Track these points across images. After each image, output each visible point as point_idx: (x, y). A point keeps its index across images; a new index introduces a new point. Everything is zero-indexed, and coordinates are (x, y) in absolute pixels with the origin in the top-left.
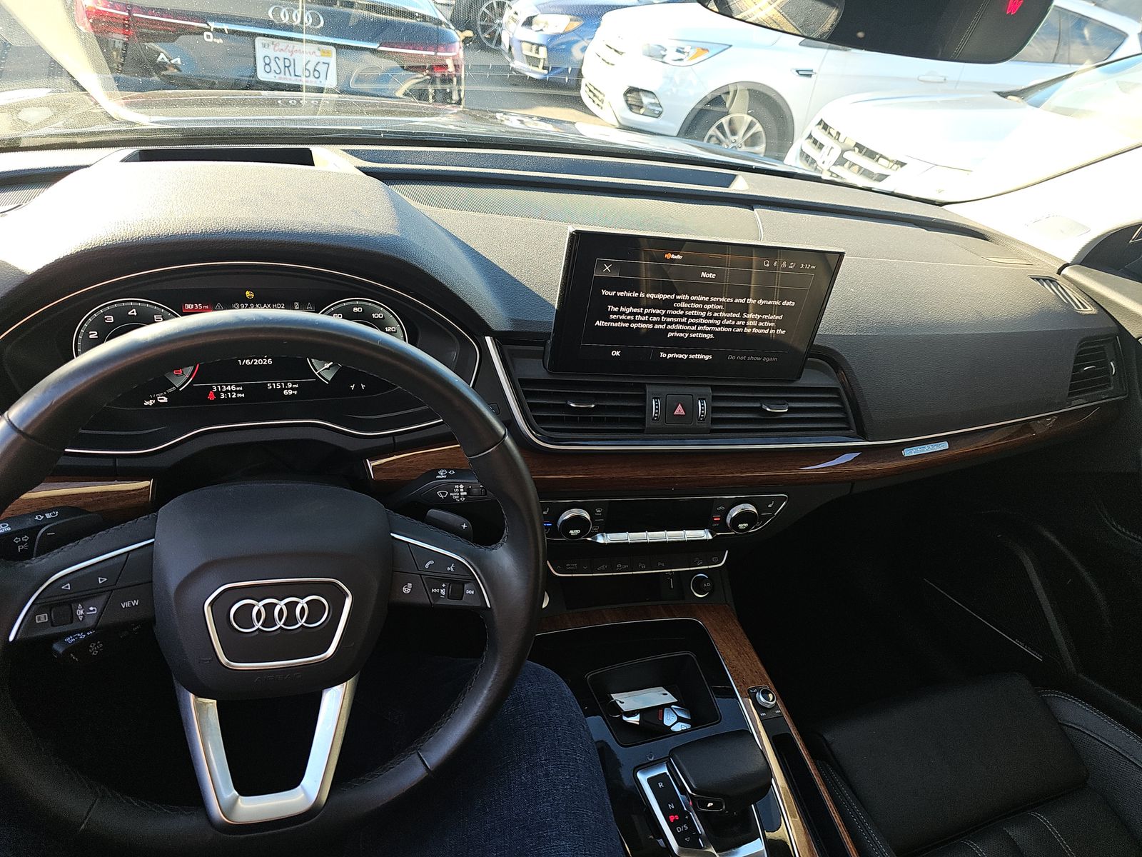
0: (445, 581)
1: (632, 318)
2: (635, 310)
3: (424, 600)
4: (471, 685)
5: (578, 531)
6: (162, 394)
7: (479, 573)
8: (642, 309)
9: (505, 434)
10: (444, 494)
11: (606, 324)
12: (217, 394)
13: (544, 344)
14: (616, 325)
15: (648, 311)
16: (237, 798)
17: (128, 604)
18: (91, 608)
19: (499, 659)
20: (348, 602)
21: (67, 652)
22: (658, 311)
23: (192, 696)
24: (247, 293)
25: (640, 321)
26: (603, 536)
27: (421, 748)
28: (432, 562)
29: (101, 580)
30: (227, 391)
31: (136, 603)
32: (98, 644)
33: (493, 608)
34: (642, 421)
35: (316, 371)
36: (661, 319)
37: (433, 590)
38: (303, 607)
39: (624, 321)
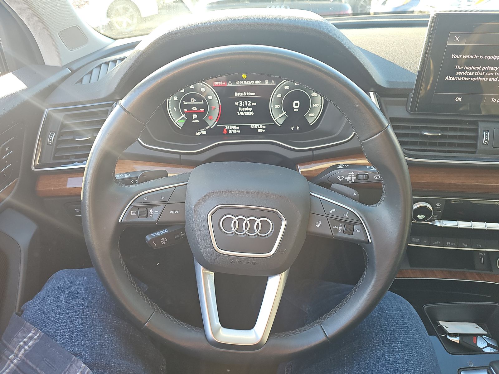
0: (342, 222)
1: (473, 74)
2: (475, 68)
3: (328, 232)
4: (355, 290)
5: (424, 216)
6: (204, 129)
7: (364, 219)
8: (480, 67)
9: (388, 125)
10: (341, 178)
11: (453, 79)
12: (228, 130)
13: (407, 96)
14: (460, 79)
15: (485, 68)
16: (220, 328)
17: (173, 212)
18: (156, 212)
19: (375, 276)
20: (284, 224)
21: (152, 240)
22: (493, 68)
23: (202, 268)
24: (243, 75)
25: (478, 76)
26: (440, 222)
27: (323, 322)
28: (334, 210)
29: (162, 198)
30: (232, 129)
31: (177, 212)
32: (165, 239)
33: (373, 242)
34: (475, 146)
35: (275, 119)
36: (494, 74)
37: (334, 227)
38: (258, 223)
39: (467, 76)
